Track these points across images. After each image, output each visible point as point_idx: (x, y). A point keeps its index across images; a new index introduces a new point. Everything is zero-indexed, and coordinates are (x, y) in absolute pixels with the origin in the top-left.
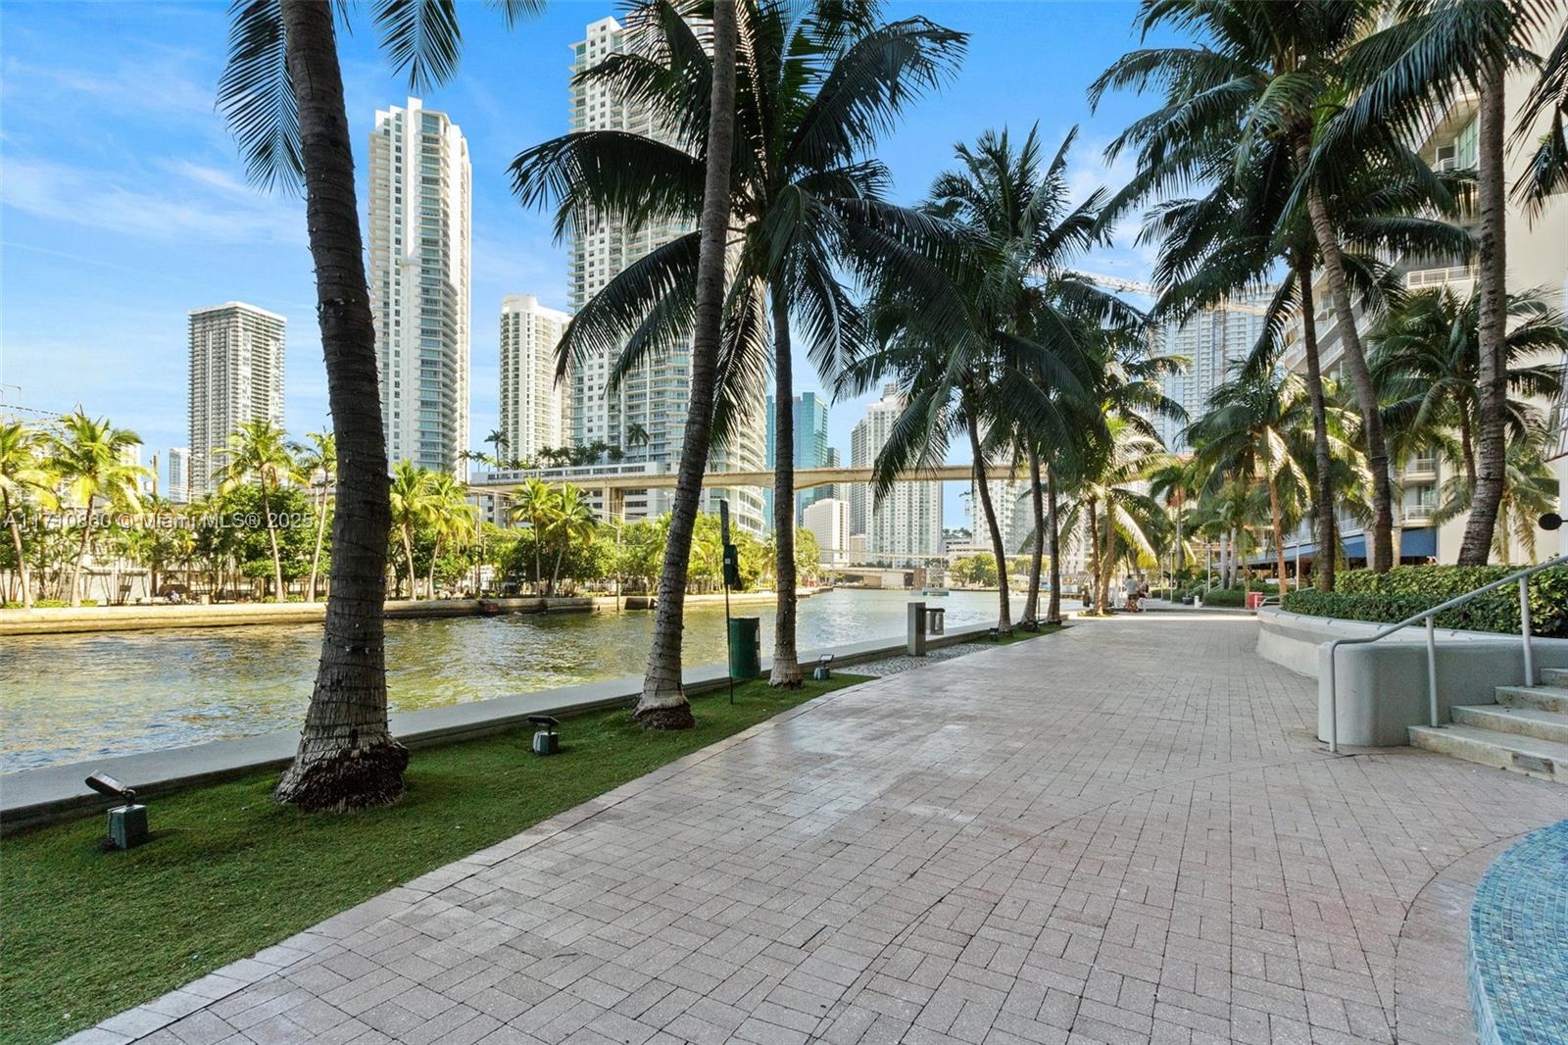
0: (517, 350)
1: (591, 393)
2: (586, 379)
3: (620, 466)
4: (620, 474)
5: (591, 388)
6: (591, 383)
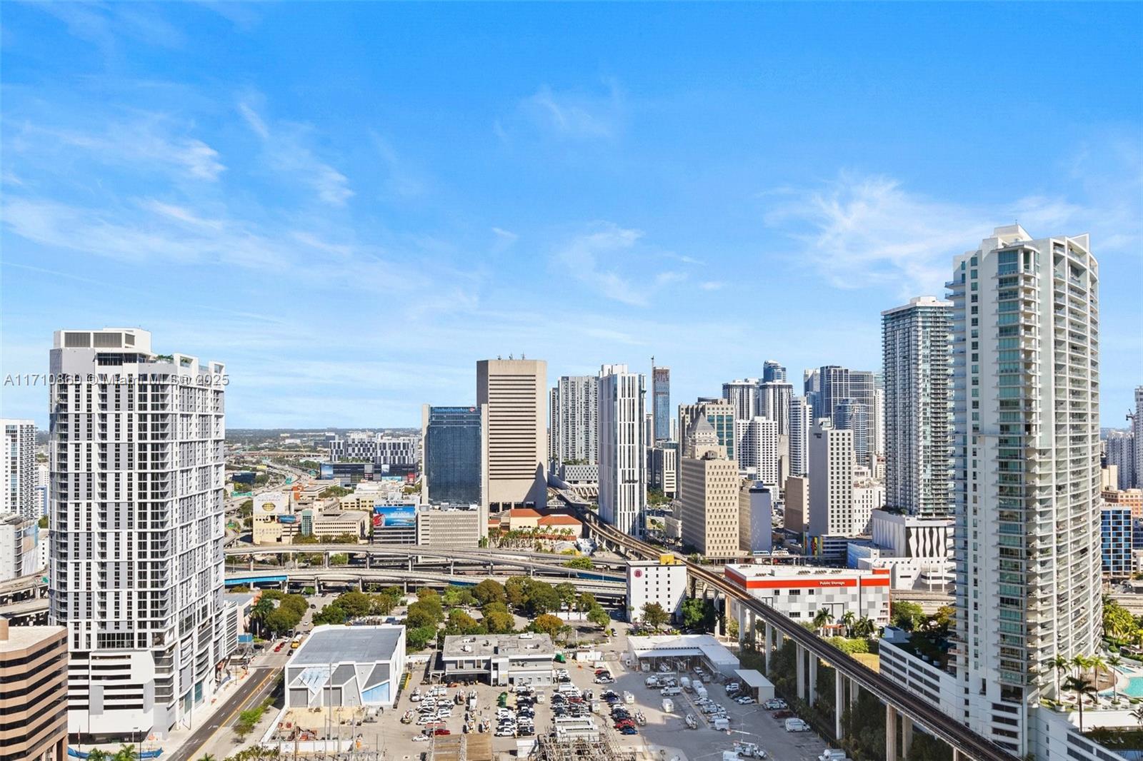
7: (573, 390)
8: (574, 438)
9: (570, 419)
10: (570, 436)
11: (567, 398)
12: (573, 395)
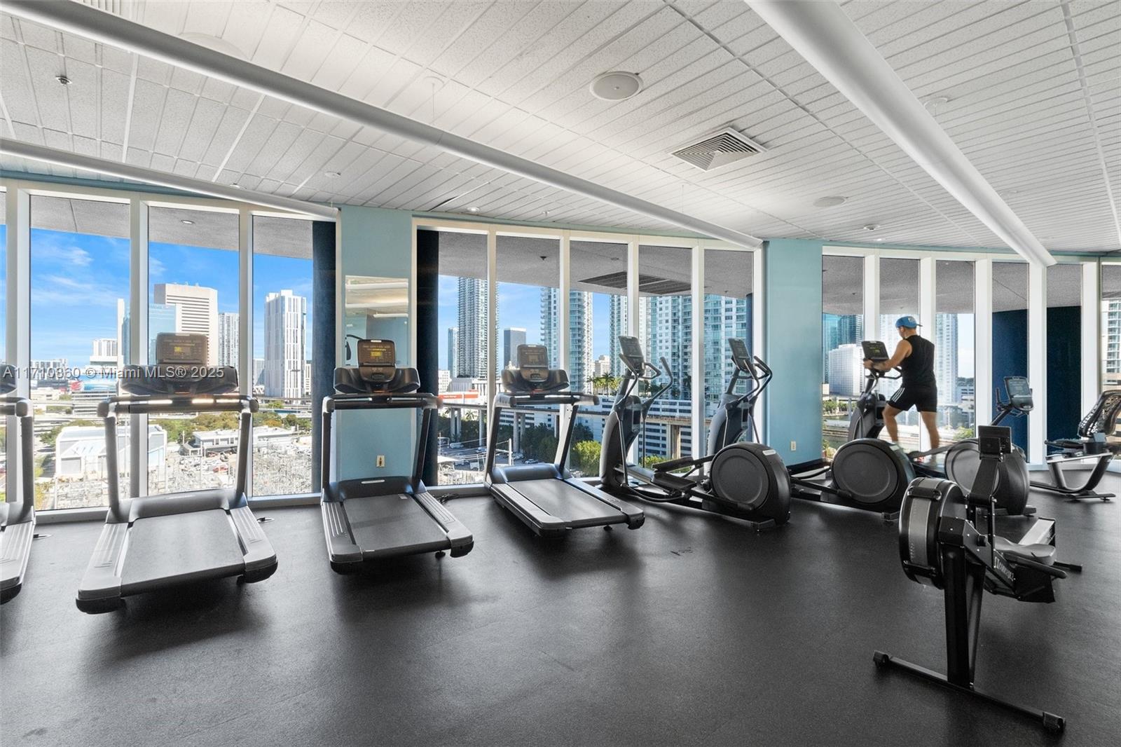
0: (619, 308)
1: (661, 345)
2: (658, 335)
3: (678, 401)
4: (677, 414)
5: (661, 341)
6: (661, 338)
7: (228, 322)
8: (229, 357)
9: (225, 343)
10: (226, 355)
11: (223, 328)
12: (229, 326)
